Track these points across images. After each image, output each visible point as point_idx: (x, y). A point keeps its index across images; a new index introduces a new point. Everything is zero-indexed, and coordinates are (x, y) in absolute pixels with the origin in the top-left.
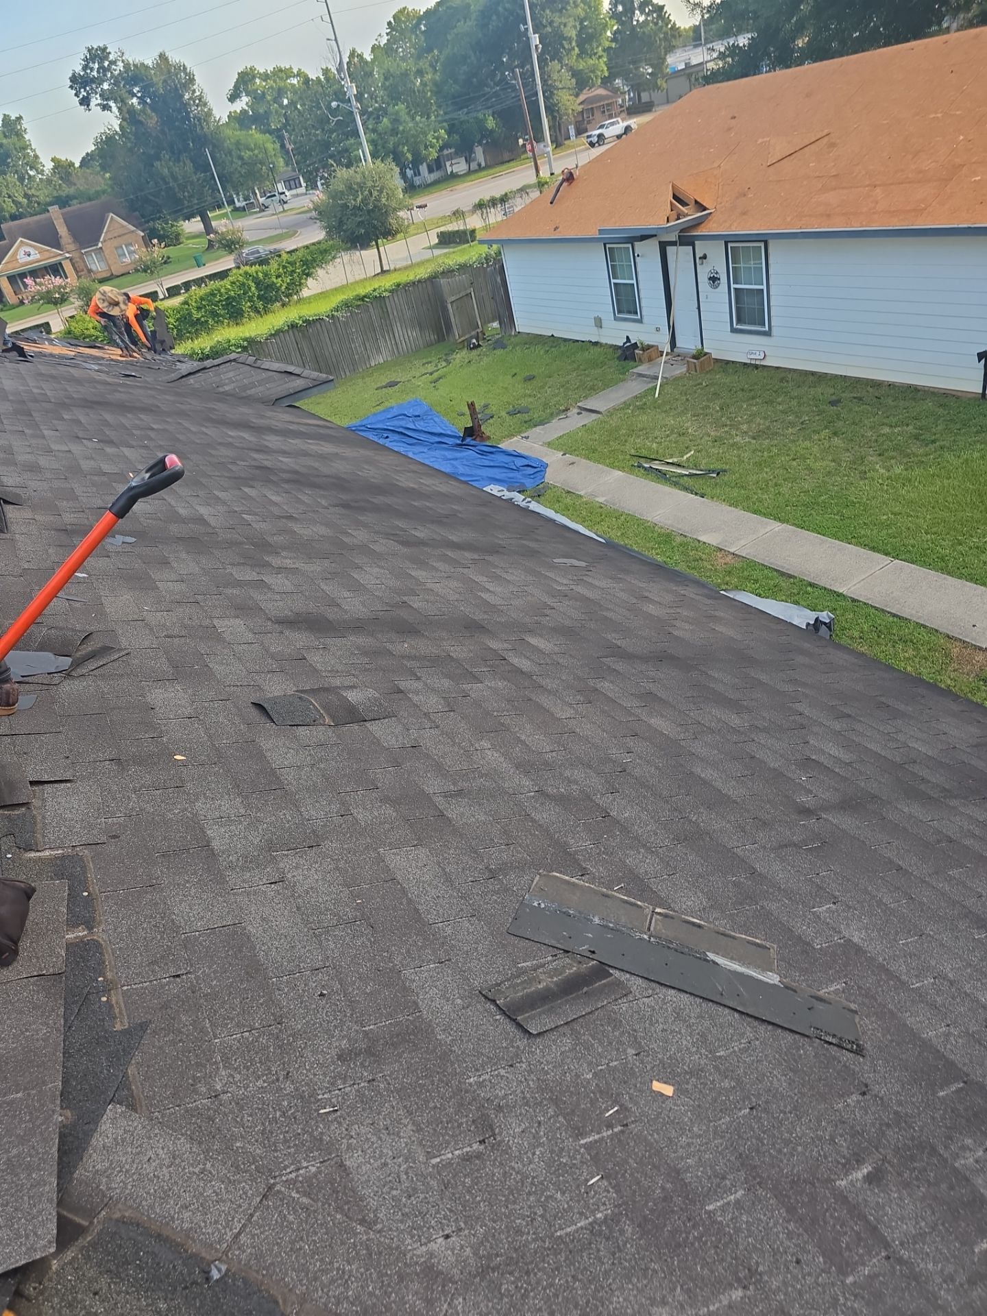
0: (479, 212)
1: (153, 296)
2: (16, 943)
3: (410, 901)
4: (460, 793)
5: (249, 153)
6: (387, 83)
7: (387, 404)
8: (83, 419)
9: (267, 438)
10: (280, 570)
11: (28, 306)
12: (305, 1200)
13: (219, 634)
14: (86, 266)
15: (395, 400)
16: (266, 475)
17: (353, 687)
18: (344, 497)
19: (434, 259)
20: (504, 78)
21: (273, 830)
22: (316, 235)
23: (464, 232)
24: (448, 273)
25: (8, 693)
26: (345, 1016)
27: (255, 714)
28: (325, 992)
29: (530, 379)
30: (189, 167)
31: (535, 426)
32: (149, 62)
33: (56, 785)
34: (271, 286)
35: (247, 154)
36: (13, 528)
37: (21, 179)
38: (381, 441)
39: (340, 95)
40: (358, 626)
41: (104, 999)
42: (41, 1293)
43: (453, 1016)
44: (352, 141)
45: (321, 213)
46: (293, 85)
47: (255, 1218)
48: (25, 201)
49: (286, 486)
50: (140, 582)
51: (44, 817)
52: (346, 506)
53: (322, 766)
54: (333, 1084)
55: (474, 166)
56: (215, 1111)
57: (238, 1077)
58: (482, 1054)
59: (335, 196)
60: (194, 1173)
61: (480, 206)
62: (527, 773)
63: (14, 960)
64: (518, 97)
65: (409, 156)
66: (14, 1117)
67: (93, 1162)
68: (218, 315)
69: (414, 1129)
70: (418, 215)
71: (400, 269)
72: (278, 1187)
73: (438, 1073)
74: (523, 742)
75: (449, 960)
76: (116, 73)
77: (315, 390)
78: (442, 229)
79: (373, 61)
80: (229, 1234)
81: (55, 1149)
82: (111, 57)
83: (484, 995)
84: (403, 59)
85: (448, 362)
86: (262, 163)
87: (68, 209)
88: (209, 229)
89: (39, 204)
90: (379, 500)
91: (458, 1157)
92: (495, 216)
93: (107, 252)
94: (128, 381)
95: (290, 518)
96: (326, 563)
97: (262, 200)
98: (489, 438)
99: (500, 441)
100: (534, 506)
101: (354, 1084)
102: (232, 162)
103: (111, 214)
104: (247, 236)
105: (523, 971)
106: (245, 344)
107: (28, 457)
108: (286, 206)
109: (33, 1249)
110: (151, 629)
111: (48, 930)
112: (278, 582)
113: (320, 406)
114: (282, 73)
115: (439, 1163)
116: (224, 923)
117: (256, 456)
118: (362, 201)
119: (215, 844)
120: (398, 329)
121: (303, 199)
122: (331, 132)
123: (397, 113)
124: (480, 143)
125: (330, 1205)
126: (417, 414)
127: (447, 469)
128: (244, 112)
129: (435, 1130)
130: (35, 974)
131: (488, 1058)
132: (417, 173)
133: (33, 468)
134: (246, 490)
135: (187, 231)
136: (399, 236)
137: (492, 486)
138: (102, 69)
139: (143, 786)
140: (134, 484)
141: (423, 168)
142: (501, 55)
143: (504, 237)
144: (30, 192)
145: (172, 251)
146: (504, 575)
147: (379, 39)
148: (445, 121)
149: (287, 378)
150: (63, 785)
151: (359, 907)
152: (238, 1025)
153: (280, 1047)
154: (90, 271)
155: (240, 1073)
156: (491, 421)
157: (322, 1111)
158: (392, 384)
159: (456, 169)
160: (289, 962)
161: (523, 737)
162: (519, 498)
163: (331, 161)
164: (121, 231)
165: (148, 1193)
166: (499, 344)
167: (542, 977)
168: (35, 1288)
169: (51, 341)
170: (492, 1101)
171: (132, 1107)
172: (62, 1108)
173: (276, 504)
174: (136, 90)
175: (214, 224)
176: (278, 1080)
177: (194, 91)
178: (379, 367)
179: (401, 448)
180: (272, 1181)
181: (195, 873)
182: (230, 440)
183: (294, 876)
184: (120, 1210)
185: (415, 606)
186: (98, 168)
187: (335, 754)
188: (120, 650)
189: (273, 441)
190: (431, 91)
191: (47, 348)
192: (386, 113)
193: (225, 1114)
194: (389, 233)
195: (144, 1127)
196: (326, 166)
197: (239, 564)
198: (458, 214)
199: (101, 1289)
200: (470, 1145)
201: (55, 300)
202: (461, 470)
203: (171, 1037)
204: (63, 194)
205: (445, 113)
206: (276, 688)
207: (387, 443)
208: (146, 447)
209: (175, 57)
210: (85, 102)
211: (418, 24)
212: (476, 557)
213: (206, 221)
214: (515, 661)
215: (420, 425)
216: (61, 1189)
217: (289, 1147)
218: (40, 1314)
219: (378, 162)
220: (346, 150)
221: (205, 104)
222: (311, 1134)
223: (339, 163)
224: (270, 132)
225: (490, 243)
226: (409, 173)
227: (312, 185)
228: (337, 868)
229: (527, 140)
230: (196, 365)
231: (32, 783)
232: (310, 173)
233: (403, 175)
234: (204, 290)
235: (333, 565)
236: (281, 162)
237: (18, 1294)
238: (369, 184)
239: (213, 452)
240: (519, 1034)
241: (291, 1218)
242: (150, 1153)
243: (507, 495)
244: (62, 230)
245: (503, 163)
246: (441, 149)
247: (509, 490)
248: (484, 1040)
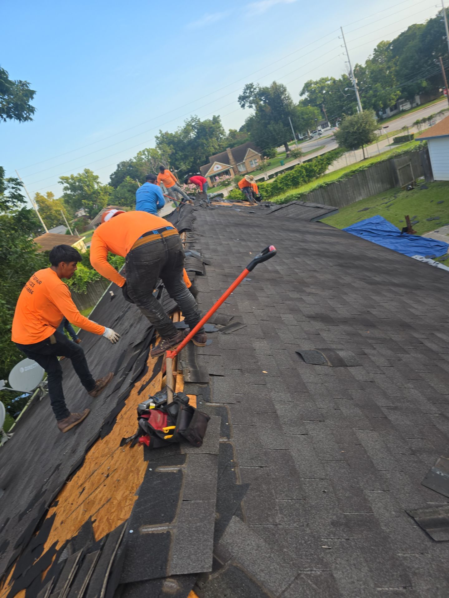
0: (416, 126)
1: (262, 180)
2: (202, 438)
3: (368, 457)
4: (396, 408)
5: (307, 116)
6: (372, 75)
7: (363, 218)
8: (234, 231)
9: (307, 236)
10: (309, 294)
11: (216, 187)
12: (314, 586)
13: (283, 320)
14: (238, 170)
15: (367, 217)
16: (305, 252)
17: (342, 350)
18: (341, 261)
19: (391, 150)
20: (433, 63)
21: (304, 410)
22: (334, 146)
23: (407, 136)
24: (398, 156)
25: (203, 338)
26: (335, 505)
27: (296, 357)
28: (326, 491)
29: (441, 203)
30: (281, 125)
31: (443, 226)
32: (269, 86)
33: (218, 377)
34: (312, 171)
35: (305, 117)
36: (207, 274)
37: (217, 139)
38: (359, 236)
39: (350, 85)
40: (345, 321)
41: (233, 470)
42: (205, 587)
43: (390, 519)
44: (354, 103)
45: (337, 136)
46: (328, 84)
47: (291, 586)
48: (218, 147)
49: (314, 257)
50: (252, 297)
51: (213, 389)
52: (341, 265)
53: (326, 384)
54: (329, 535)
55: (414, 105)
56: (276, 532)
57: (286, 519)
58: (406, 543)
59: (343, 129)
60: (266, 557)
61: (417, 123)
62: (434, 404)
63: (201, 445)
64: (440, 70)
65: (382, 106)
66: (199, 510)
67: (226, 538)
68: (288, 185)
69: (368, 569)
70: (384, 131)
71: (373, 157)
72: (302, 576)
73: (382, 546)
74: (432, 387)
75: (389, 491)
76: (256, 92)
77: (329, 214)
78: (396, 136)
79: (366, 67)
80: (280, 589)
81: (213, 528)
82: (254, 87)
83: (407, 513)
84: (381, 63)
85: (395, 197)
86: (312, 119)
87: (233, 148)
88: (287, 149)
89: (223, 147)
90: (357, 263)
91: (391, 591)
92: (425, 127)
93: (246, 163)
94: (251, 215)
95: (315, 271)
96: (331, 291)
97: (310, 134)
98: (416, 232)
99: (422, 233)
100: (440, 266)
101: (339, 538)
102: (299, 121)
103: (249, 149)
104: (303, 151)
105: (430, 507)
106: (299, 196)
107: (213, 246)
108: (321, 136)
109: (203, 567)
110: (255, 317)
111: (213, 436)
112: (309, 299)
113: (330, 221)
114: (323, 80)
115: (381, 591)
116: (282, 448)
117: (302, 244)
118: (357, 129)
119: (279, 412)
120: (371, 184)
121: (329, 131)
122: (344, 101)
123: (376, 88)
124: (418, 94)
125: (326, 593)
126: (377, 222)
127: (392, 247)
128: (306, 99)
129: (379, 574)
130: (208, 453)
131: (409, 546)
132: (384, 112)
133: (215, 251)
134: (296, 259)
135: (278, 151)
136: (373, 142)
137: (416, 256)
138: (251, 92)
139: (250, 382)
140: (256, 258)
141: (388, 110)
142: (432, 52)
143: (430, 136)
144: (220, 144)
145: (271, 161)
146: (423, 301)
147: (370, 57)
148: (400, 87)
149: (317, 210)
150: (221, 377)
151: (343, 454)
152: (286, 495)
153: (305, 511)
154: (239, 172)
155: (286, 517)
156: (417, 224)
157: (323, 547)
158: (366, 209)
159: (405, 108)
160: (310, 472)
161: (432, 385)
162: (431, 262)
163: (343, 114)
164: (253, 155)
165: (247, 559)
166: (424, 187)
167: (441, 512)
168: (203, 585)
169: (223, 200)
170: (411, 569)
171: (242, 519)
172: (216, 512)
173: (309, 265)
174: (262, 98)
175: (290, 147)
176: (303, 526)
177: (286, 94)
178: (360, 202)
179: (368, 238)
180: (300, 572)
181: (270, 423)
182: (291, 237)
183: (312, 433)
184: (236, 562)
185: (374, 313)
186: (246, 131)
187: (333, 380)
188: (243, 324)
189: (309, 237)
190: (394, 75)
191: (222, 204)
192: (371, 88)
193: (280, 535)
194: (368, 141)
195: (246, 530)
196: (340, 116)
197: (292, 291)
198: (405, 128)
199: (227, 594)
200: (398, 587)
201: (225, 184)
202: (400, 248)
203: (258, 493)
204: (232, 143)
205: (401, 84)
206: (306, 347)
207: (361, 236)
208: (256, 241)
209: (279, 83)
210: (243, 106)
211: (389, 46)
212: (407, 291)
213: (286, 146)
214: (429, 344)
215: (379, 227)
216: (214, 546)
217: (308, 559)
218: (204, 596)
219: (366, 111)
220: (351, 108)
221: (290, 99)
222: (318, 556)
223: (347, 114)
224: (316, 106)
225: (421, 140)
226: (380, 113)
227: (334, 125)
228: (332, 434)
229: (444, 89)
230: (279, 206)
231: (211, 375)
232: (333, 120)
233: (377, 115)
234: (284, 175)
235: (334, 292)
236: (320, 117)
237: (196, 585)
238: (361, 121)
239: (283, 243)
240: (427, 539)
241: (308, 592)
242: (249, 542)
243: (425, 260)
244: (231, 157)
245: (430, 101)
246: (398, 100)
247: (426, 258)
248: (407, 536)
